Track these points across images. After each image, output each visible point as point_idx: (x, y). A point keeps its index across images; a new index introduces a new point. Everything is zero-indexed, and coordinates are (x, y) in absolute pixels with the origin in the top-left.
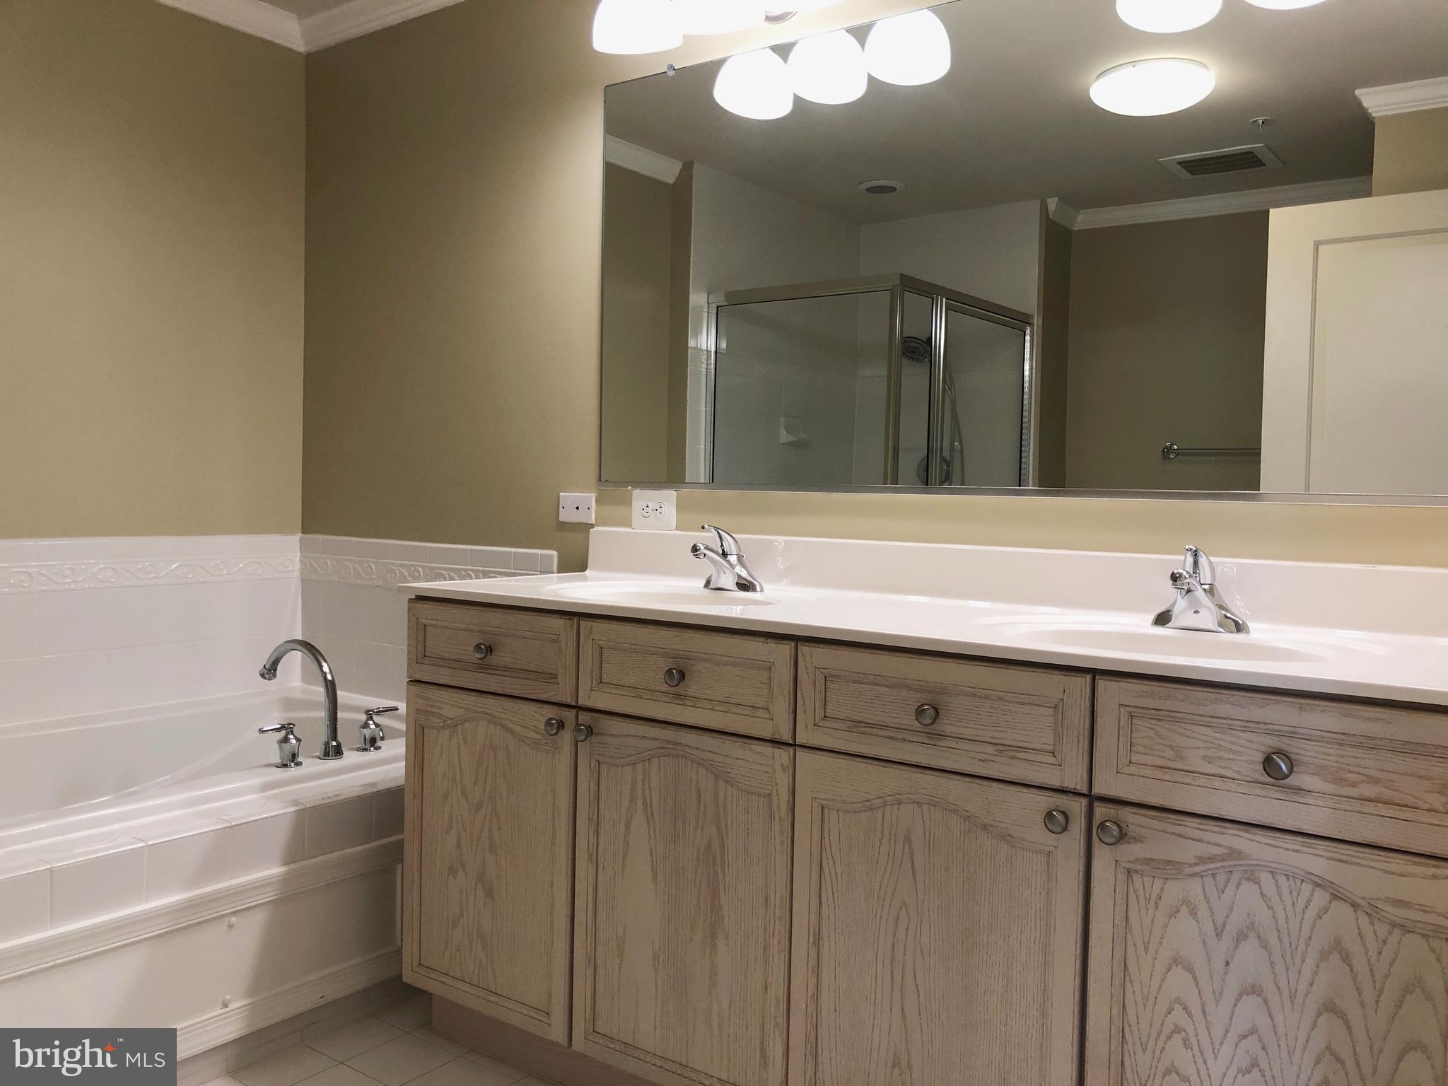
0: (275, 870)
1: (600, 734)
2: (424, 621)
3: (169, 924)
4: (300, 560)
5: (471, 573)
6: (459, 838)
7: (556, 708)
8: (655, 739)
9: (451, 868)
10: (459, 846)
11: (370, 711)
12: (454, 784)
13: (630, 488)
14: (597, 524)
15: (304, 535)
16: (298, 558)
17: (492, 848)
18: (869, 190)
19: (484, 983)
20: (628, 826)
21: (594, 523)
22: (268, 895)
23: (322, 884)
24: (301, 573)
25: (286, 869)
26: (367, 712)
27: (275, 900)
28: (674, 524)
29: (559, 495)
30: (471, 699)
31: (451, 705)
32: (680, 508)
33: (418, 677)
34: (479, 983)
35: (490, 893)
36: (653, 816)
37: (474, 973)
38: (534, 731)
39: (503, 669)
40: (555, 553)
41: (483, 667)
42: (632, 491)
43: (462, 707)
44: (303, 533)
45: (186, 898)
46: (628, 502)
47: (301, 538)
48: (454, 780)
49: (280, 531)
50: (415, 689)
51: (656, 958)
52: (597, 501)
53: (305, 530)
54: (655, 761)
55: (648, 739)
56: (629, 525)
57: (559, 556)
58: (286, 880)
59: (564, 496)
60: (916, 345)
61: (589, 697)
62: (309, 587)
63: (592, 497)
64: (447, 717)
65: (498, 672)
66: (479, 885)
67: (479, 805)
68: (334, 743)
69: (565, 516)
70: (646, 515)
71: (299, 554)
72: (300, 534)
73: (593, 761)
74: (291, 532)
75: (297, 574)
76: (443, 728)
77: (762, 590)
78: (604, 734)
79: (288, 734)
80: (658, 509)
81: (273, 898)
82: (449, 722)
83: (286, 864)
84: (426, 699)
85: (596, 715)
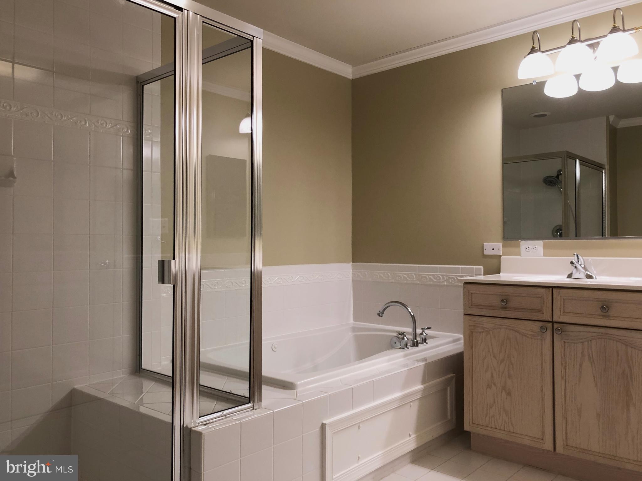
0: (420, 387)
1: (566, 331)
2: (472, 292)
3: (397, 404)
4: (352, 273)
5: (440, 276)
6: (492, 374)
7: (542, 322)
8: (595, 332)
9: (488, 385)
10: (492, 376)
11: (423, 328)
12: (489, 353)
13: (520, 241)
14: (502, 255)
15: (353, 263)
16: (351, 272)
17: (510, 376)
18: (535, 116)
19: (507, 429)
20: (581, 365)
21: (501, 255)
22: (419, 396)
23: (432, 393)
24: (352, 278)
25: (424, 386)
26: (422, 329)
27: (420, 398)
28: (542, 254)
29: (483, 245)
30: (498, 321)
31: (487, 323)
32: (545, 247)
33: (469, 313)
34: (505, 429)
35: (509, 394)
36: (593, 361)
37: (502, 425)
38: (531, 331)
39: (514, 309)
40: (482, 267)
41: (504, 308)
42: (520, 242)
43: (494, 324)
44: (352, 262)
45: (401, 395)
46: (519, 246)
47: (352, 264)
48: (489, 351)
49: (345, 262)
50: (467, 317)
51: (598, 415)
52: (503, 247)
53: (353, 261)
54: (594, 342)
55: (591, 332)
56: (520, 255)
57: (484, 268)
58: (424, 390)
59: (485, 245)
60: (552, 179)
61: (559, 318)
62: (355, 283)
63: (500, 245)
64: (485, 328)
65: (511, 310)
66: (504, 391)
67: (503, 361)
68: (416, 341)
69: (486, 253)
70: (528, 251)
71: (352, 270)
72: (351, 263)
73: (562, 341)
74: (349, 263)
75: (351, 278)
76: (483, 332)
77: (596, 278)
78: (568, 331)
79: (404, 336)
80: (534, 248)
81: (419, 397)
82: (486, 330)
83: (422, 384)
84: (475, 321)
85: (564, 325)
